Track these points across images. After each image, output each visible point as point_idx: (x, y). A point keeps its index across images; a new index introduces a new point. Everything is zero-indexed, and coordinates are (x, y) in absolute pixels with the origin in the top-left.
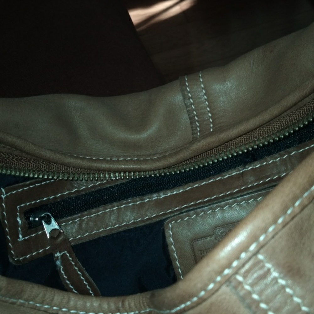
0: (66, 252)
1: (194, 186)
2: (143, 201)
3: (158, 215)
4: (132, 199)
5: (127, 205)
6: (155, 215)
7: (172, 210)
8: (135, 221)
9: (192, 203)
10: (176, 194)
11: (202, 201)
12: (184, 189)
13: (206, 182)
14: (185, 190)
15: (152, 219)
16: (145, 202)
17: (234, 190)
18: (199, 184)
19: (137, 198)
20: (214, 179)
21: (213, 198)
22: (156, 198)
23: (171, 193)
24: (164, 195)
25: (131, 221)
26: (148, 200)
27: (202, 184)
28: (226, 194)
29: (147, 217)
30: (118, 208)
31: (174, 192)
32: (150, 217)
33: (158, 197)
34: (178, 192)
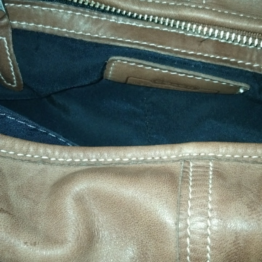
0: (5, 38)
1: (156, 27)
2: (100, 18)
3: (108, 38)
4: (90, 11)
5: (83, 14)
6: (105, 37)
7: (123, 40)
8: (84, 34)
9: (145, 43)
10: (135, 26)
11: (156, 46)
12: (144, 25)
13: (169, 29)
14: (144, 27)
15: (101, 39)
16: (101, 20)
17: (190, 51)
18: (161, 28)
19: (95, 12)
20: (177, 31)
21: (167, 48)
22: (114, 21)
23: (130, 23)
24: (122, 21)
25: (80, 32)
26: (105, 19)
27: (164, 29)
28: (181, 51)
29: (97, 36)
30: (73, 13)
31: (133, 23)
32: (99, 36)
33: (115, 20)
34: (137, 25)
